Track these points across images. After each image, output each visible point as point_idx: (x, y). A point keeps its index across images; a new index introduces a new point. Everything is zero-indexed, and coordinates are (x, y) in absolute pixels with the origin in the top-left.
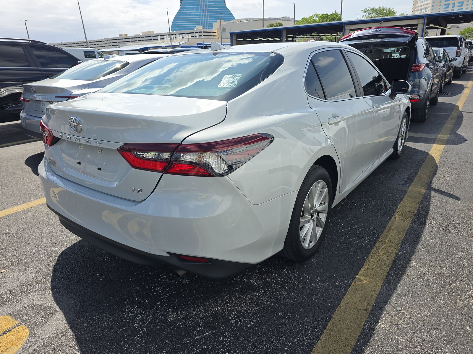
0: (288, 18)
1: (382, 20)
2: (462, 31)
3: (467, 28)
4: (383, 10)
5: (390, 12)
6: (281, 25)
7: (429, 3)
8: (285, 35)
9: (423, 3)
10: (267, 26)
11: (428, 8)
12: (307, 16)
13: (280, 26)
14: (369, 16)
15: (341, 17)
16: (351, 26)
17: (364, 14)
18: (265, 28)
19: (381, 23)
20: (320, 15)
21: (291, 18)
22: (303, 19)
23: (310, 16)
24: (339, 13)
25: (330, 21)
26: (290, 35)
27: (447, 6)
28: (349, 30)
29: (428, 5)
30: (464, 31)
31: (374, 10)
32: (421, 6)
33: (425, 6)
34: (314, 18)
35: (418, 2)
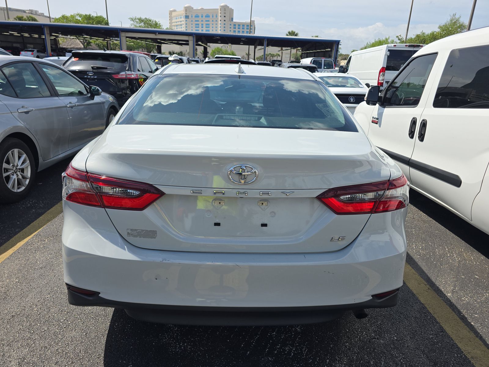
0: (36, 12)
1: (157, 32)
2: (214, 50)
3: (216, 48)
4: (150, 21)
5: (156, 25)
6: (34, 20)
7: (183, 21)
8: (49, 33)
9: (178, 20)
10: (14, 18)
11: (183, 25)
12: (68, 14)
13: (32, 21)
14: (137, 25)
15: (108, 21)
16: (126, 33)
17: (132, 22)
18: (12, 21)
19: (156, 35)
20: (83, 15)
21: (39, 12)
22: (63, 16)
23: (71, 15)
24: (105, 17)
25: (96, 24)
26: (55, 33)
27: (197, 26)
28: (125, 38)
29: (182, 22)
30: (215, 50)
31: (141, 20)
32: (176, 22)
33: (180, 23)
34: (76, 18)
35: (173, 18)
